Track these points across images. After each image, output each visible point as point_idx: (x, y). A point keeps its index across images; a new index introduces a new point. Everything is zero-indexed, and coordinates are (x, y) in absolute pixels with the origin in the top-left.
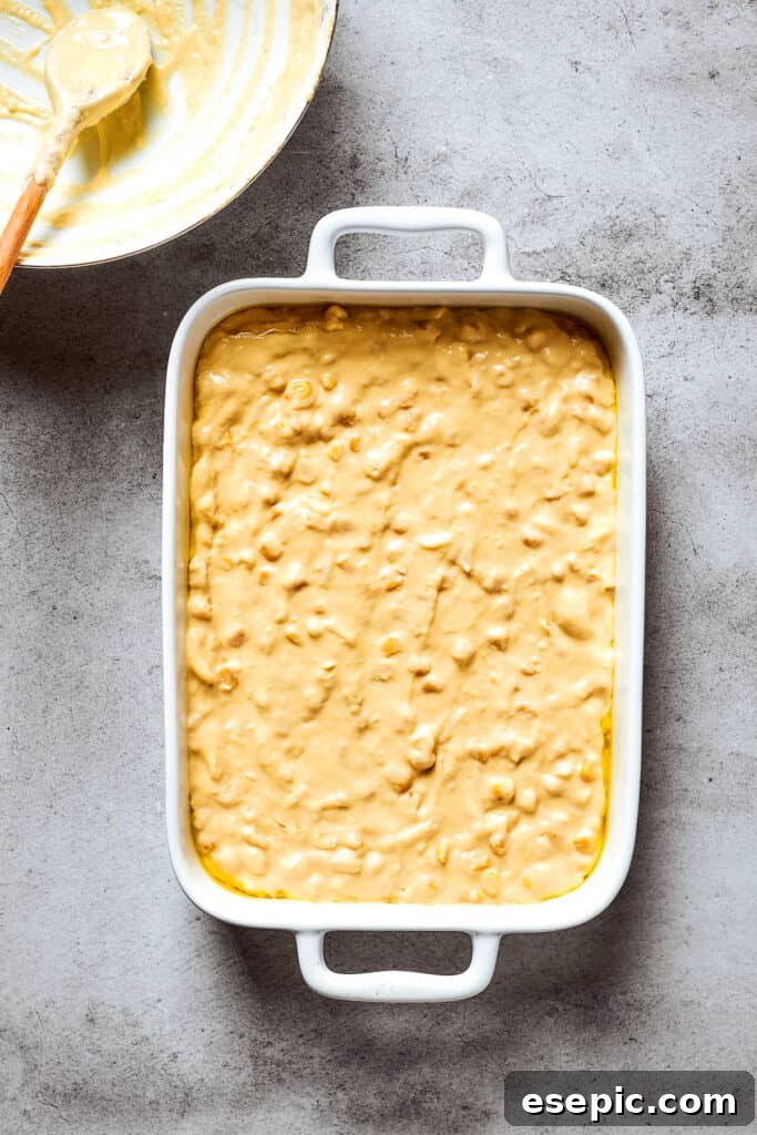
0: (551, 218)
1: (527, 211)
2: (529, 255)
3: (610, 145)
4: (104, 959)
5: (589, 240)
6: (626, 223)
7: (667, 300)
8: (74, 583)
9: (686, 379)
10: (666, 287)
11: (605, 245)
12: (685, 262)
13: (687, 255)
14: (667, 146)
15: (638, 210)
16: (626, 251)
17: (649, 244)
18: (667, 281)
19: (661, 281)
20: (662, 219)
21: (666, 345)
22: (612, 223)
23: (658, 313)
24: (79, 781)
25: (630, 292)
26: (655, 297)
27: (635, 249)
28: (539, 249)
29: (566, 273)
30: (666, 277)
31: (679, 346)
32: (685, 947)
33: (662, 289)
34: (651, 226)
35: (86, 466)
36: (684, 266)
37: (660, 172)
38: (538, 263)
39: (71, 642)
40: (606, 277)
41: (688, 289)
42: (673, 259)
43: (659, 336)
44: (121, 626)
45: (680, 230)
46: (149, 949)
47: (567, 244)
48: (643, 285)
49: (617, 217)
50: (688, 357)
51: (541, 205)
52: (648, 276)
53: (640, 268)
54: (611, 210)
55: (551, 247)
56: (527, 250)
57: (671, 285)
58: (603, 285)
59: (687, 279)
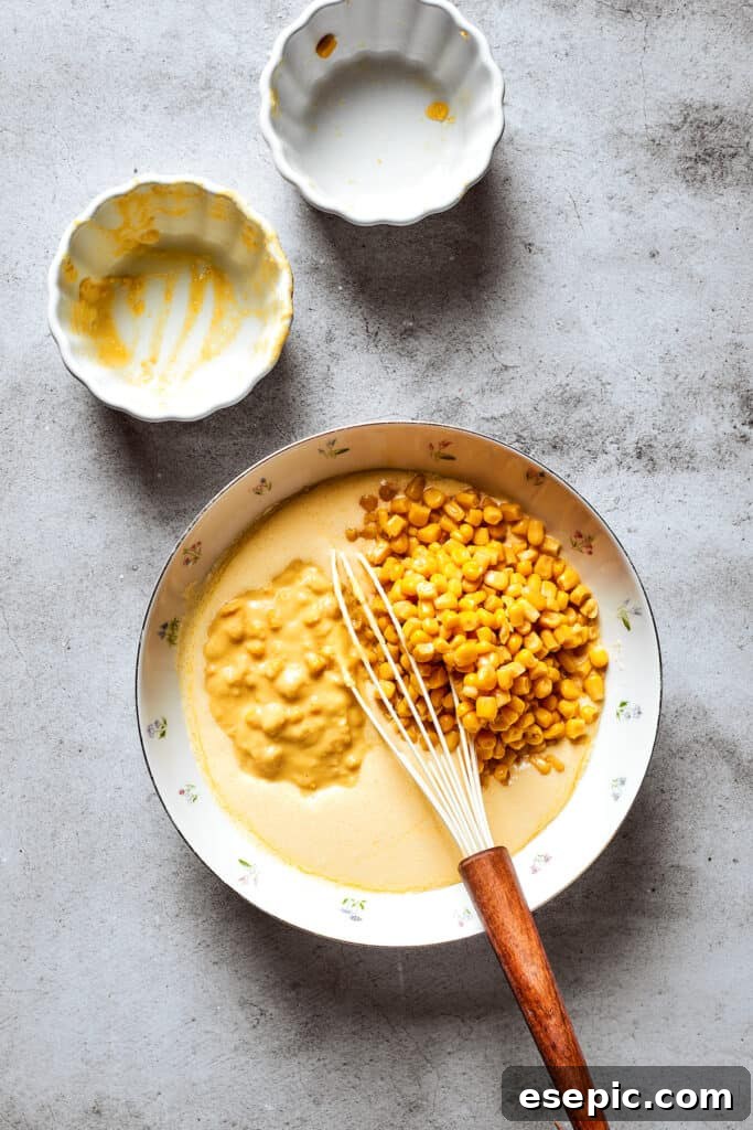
0: (508, 387)
1: (485, 380)
2: (488, 420)
3: (560, 319)
4: (109, 1057)
5: (542, 405)
6: (575, 391)
7: (612, 459)
8: (79, 719)
9: (629, 531)
10: (611, 448)
11: (556, 410)
12: (628, 425)
13: (630, 419)
14: (611, 320)
15: (586, 379)
16: (576, 416)
17: (596, 408)
18: (612, 443)
19: (607, 443)
20: (608, 387)
21: (612, 500)
22: (561, 391)
23: (604, 472)
24: (86, 898)
25: (579, 453)
26: (602, 457)
27: (582, 414)
28: (496, 414)
29: (520, 436)
30: (611, 439)
31: (623, 501)
32: (631, 1039)
33: (607, 450)
34: (598, 394)
35: (89, 614)
36: (628, 429)
37: (604, 344)
38: (496, 427)
39: (77, 773)
40: (558, 440)
41: (631, 450)
42: (617, 422)
43: (606, 493)
44: (122, 757)
45: (623, 396)
46: (150, 1048)
47: (522, 410)
48: (591, 446)
49: (567, 385)
50: (631, 511)
51: (498, 375)
52: (595, 438)
53: (588, 431)
54: (561, 378)
55: (508, 412)
56: (488, 415)
57: (616, 446)
58: (555, 447)
59: (631, 439)
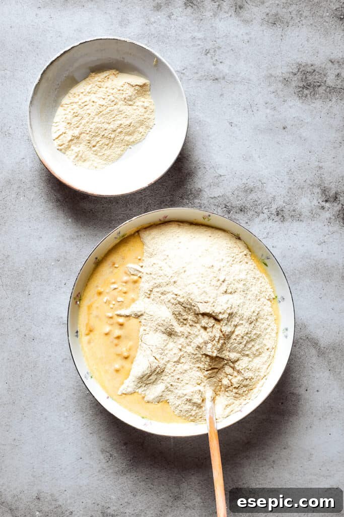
0: (221, 184)
1: (211, 181)
2: (212, 198)
3: (244, 155)
4: (44, 474)
5: (236, 192)
6: (250, 186)
7: (266, 216)
8: (33, 326)
10: (265, 211)
11: (242, 194)
12: (273, 201)
13: (274, 198)
14: (266, 156)
15: (255, 181)
16: (250, 197)
17: (259, 194)
18: (266, 209)
19: (264, 209)
20: (265, 185)
21: (265, 234)
22: (245, 186)
23: (263, 221)
24: (35, 404)
25: (252, 213)
26: (261, 215)
27: (253, 196)
28: (216, 196)
29: (227, 205)
30: (265, 207)
31: (271, 234)
32: (272, 469)
33: (264, 212)
34: (260, 187)
35: (38, 280)
36: (273, 203)
37: (263, 166)
38: (216, 201)
39: (32, 349)
40: (242, 207)
41: (274, 212)
42: (268, 200)
43: (263, 230)
44: (52, 343)
45: (271, 189)
46: (61, 470)
47: (227, 194)
48: (257, 210)
49: (247, 183)
50: (274, 238)
51: (217, 179)
52: (258, 207)
53: (255, 204)
54: (244, 181)
55: (221, 195)
56: (212, 196)
57: (268, 210)
58: (241, 210)
59: (274, 207)
